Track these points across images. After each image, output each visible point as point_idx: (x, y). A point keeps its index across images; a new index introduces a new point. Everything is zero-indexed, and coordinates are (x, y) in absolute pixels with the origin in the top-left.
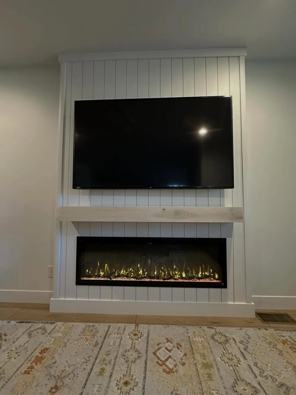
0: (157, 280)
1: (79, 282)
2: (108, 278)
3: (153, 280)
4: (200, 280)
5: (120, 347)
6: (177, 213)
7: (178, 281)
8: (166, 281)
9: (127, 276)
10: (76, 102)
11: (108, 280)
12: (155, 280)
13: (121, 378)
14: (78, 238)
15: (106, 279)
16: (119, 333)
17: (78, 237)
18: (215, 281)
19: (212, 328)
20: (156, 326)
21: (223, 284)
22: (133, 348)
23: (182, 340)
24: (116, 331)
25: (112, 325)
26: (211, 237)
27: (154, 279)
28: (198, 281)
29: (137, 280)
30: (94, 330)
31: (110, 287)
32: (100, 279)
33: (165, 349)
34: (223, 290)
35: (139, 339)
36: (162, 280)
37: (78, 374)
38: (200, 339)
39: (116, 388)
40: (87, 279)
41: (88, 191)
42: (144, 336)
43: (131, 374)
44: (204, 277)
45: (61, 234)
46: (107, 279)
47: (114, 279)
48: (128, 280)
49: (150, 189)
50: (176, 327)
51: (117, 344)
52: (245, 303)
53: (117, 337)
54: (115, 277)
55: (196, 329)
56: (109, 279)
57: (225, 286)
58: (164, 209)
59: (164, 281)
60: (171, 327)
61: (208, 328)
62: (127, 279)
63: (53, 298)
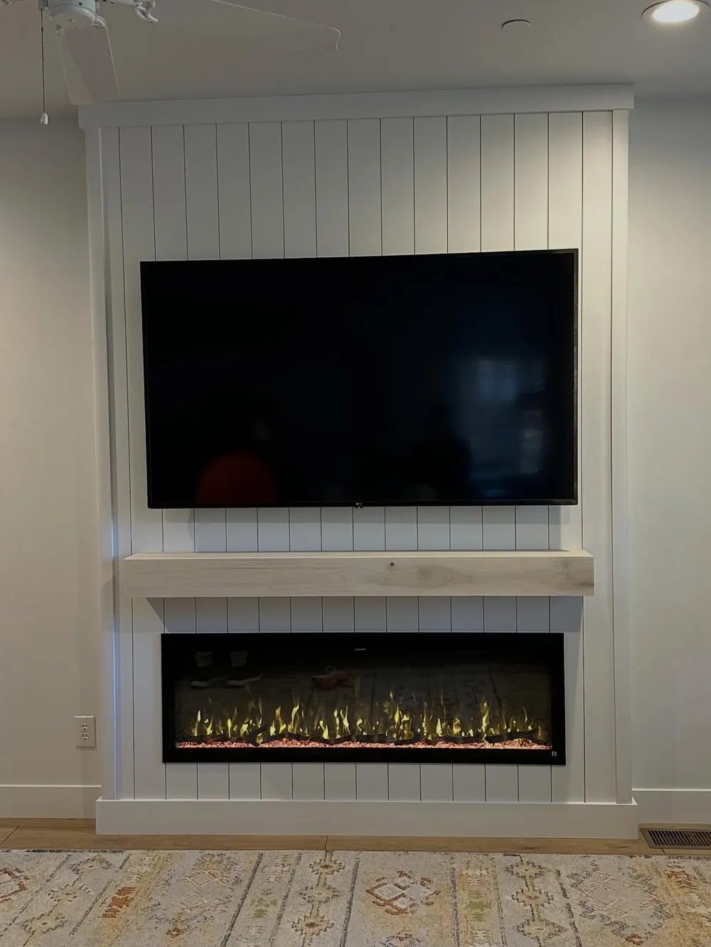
0: (380, 746)
1: (172, 755)
2: (248, 743)
3: (368, 746)
4: (496, 744)
5: (294, 884)
6: (425, 572)
7: (436, 747)
8: (404, 746)
9: (299, 737)
10: (144, 265)
11: (249, 748)
12: (374, 746)
13: (299, 919)
14: (166, 639)
15: (244, 745)
16: (286, 865)
17: (164, 637)
18: (535, 747)
19: (515, 855)
20: (376, 852)
21: (554, 754)
22: (322, 883)
23: (435, 874)
24: (279, 861)
25: (267, 853)
26: (523, 629)
27: (374, 743)
28: (488, 746)
29: (327, 746)
30: (225, 862)
31: (254, 767)
32: (227, 745)
33: (394, 886)
34: (556, 769)
35: (335, 873)
36: (392, 745)
37: (212, 917)
38: (478, 873)
39: (293, 930)
40: (192, 746)
41: (186, 512)
42: (347, 868)
43: (321, 915)
44: (505, 737)
45: (117, 629)
46: (246, 745)
47: (266, 746)
48: (303, 746)
49: (357, 507)
50: (426, 855)
51: (286, 880)
52: (615, 804)
53: (282, 871)
54: (269, 739)
55: (473, 858)
56: (251, 745)
57: (561, 760)
58: (392, 564)
59: (399, 746)
60: (414, 854)
61: (504, 855)
62: (298, 745)
63: (103, 799)
